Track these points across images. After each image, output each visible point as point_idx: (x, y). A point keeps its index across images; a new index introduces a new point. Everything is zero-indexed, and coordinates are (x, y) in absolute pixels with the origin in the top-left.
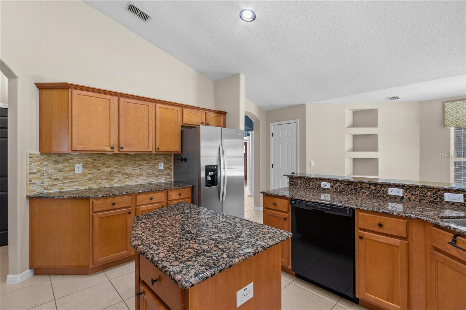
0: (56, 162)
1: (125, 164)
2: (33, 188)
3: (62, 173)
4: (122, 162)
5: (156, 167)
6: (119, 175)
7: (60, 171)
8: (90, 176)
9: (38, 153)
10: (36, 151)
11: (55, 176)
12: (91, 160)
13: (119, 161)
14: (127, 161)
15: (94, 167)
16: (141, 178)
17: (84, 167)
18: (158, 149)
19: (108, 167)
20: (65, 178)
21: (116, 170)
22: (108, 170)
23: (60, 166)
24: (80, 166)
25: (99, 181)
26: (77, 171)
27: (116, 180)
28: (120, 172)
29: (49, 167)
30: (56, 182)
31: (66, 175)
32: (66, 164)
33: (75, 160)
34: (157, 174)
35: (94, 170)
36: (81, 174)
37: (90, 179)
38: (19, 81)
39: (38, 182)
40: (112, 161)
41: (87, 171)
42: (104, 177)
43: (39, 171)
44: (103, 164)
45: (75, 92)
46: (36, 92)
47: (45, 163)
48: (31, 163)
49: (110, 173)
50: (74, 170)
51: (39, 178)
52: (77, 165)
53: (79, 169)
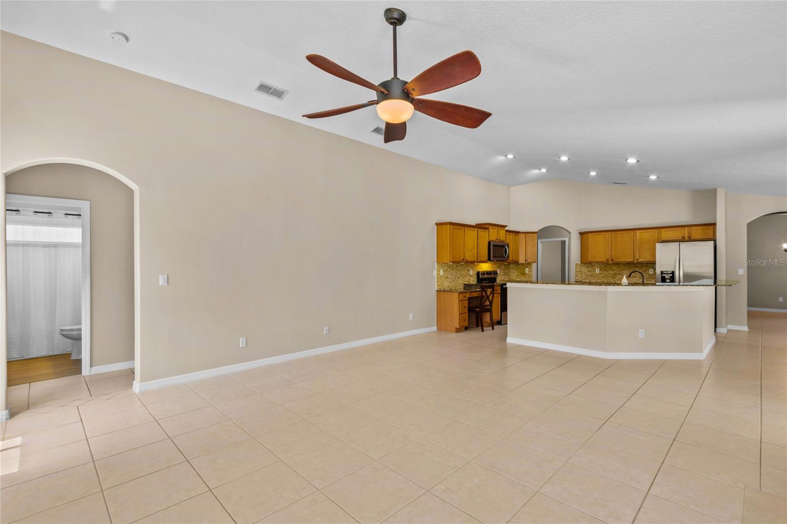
0: (588, 267)
1: (624, 269)
2: (578, 278)
3: (590, 273)
4: (622, 268)
5: (647, 272)
6: (620, 276)
7: (589, 271)
8: (603, 275)
9: (580, 263)
10: (579, 262)
11: (588, 274)
12: (603, 266)
13: (620, 267)
14: (625, 267)
15: (605, 270)
16: (635, 279)
17: (600, 270)
18: (638, 260)
19: (613, 271)
20: (592, 275)
21: (618, 272)
22: (613, 272)
23: (589, 269)
24: (598, 269)
25: (608, 278)
26: (596, 272)
27: (617, 278)
28: (620, 274)
29: (584, 269)
30: (588, 277)
31: (592, 274)
32: (592, 268)
33: (596, 267)
34: (648, 277)
35: (605, 272)
36: (599, 274)
37: (603, 277)
38: (572, 234)
39: (580, 276)
40: (615, 267)
41: (602, 272)
42: (610, 276)
43: (580, 271)
44: (610, 269)
45: (590, 234)
46: (579, 236)
47: (583, 267)
48: (576, 267)
49: (614, 274)
50: (595, 271)
51: (580, 274)
52: (597, 269)
53: (597, 271)
